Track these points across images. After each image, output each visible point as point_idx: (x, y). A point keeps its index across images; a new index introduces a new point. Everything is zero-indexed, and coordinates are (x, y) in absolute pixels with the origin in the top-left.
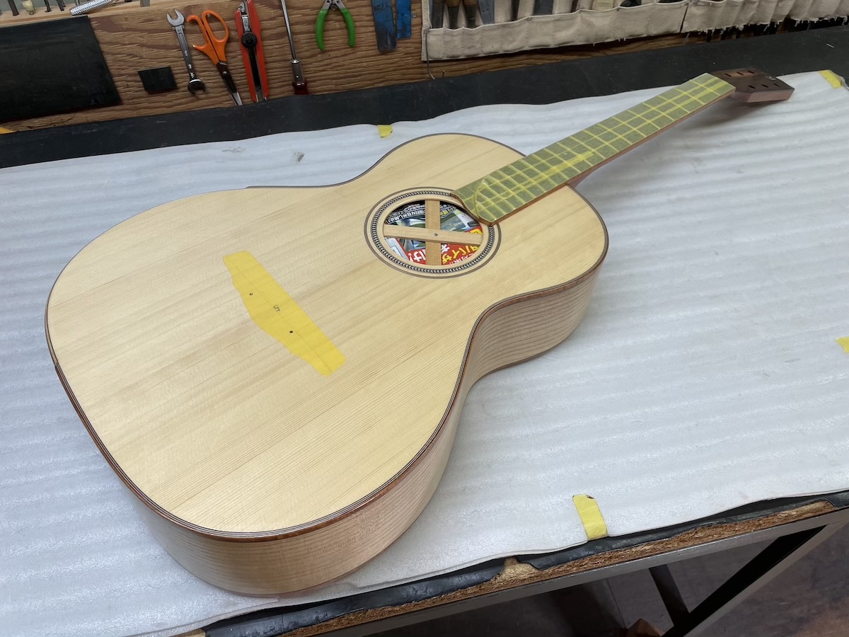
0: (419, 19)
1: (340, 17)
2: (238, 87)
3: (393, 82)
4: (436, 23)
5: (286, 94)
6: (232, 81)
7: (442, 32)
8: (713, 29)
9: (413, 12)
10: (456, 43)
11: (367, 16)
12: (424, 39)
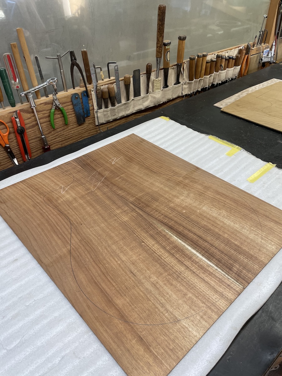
0: (92, 107)
1: (60, 112)
2: (15, 156)
3: (85, 138)
4: (100, 107)
5: (39, 154)
6: (13, 154)
7: (103, 111)
8: (192, 92)
9: (90, 105)
10: (109, 114)
11: (71, 109)
12: (96, 115)
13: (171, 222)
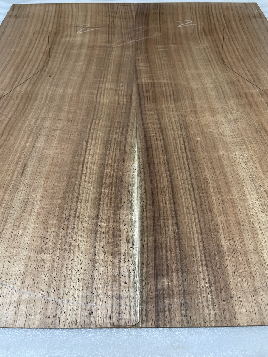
13: (159, 142)
